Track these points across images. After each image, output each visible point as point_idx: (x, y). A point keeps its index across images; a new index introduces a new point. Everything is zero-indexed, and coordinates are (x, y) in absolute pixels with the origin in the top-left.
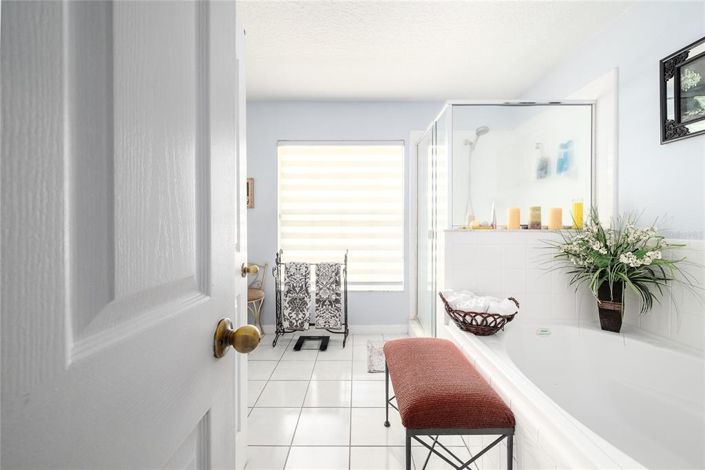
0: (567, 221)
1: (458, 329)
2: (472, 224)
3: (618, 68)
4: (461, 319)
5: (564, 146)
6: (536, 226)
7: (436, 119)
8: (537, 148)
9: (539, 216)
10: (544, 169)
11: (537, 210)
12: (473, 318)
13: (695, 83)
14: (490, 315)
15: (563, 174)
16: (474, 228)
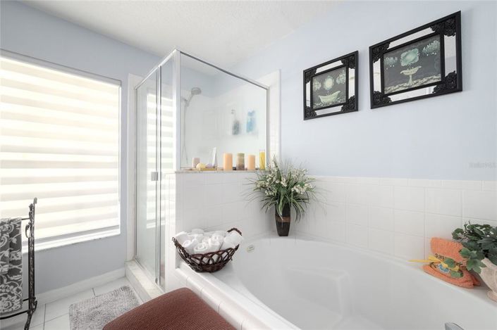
0: (258, 165)
1: (194, 271)
2: (198, 166)
3: (280, 70)
4: (198, 262)
5: (251, 114)
6: (241, 167)
7: (161, 64)
8: (232, 113)
9: (243, 161)
10: (236, 129)
11: (242, 155)
12: (211, 258)
13: (319, 88)
14: (224, 251)
15: (250, 133)
16: (202, 170)
